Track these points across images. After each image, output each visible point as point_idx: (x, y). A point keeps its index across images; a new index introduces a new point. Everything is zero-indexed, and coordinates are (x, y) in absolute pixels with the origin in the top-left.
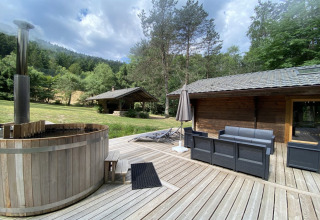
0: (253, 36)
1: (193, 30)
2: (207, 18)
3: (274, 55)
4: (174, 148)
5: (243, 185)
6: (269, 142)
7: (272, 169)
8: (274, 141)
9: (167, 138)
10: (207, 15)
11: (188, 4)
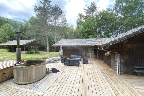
0: (78, 23)
1: (57, 17)
2: (63, 14)
3: (83, 33)
4: (58, 64)
5: (75, 69)
6: (80, 59)
7: (80, 64)
8: (81, 58)
9: (55, 61)
10: (63, 13)
11: (56, 6)
